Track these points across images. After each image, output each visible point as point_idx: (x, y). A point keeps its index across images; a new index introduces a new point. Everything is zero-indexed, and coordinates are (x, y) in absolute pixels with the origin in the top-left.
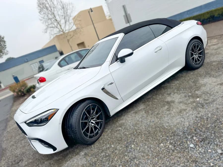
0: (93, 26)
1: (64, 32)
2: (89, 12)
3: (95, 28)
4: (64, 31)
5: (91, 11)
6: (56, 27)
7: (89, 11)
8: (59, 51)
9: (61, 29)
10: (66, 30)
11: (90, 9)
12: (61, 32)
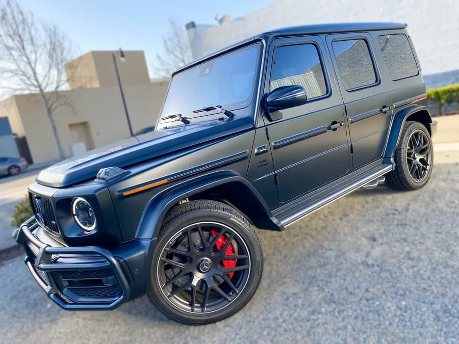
0: (118, 88)
1: (41, 90)
2: (114, 58)
3: (123, 95)
4: (43, 86)
5: (120, 55)
6: (21, 73)
7: (115, 55)
8: (15, 134)
9: (37, 80)
10: (47, 85)
11: (117, 52)
12: (32, 88)
